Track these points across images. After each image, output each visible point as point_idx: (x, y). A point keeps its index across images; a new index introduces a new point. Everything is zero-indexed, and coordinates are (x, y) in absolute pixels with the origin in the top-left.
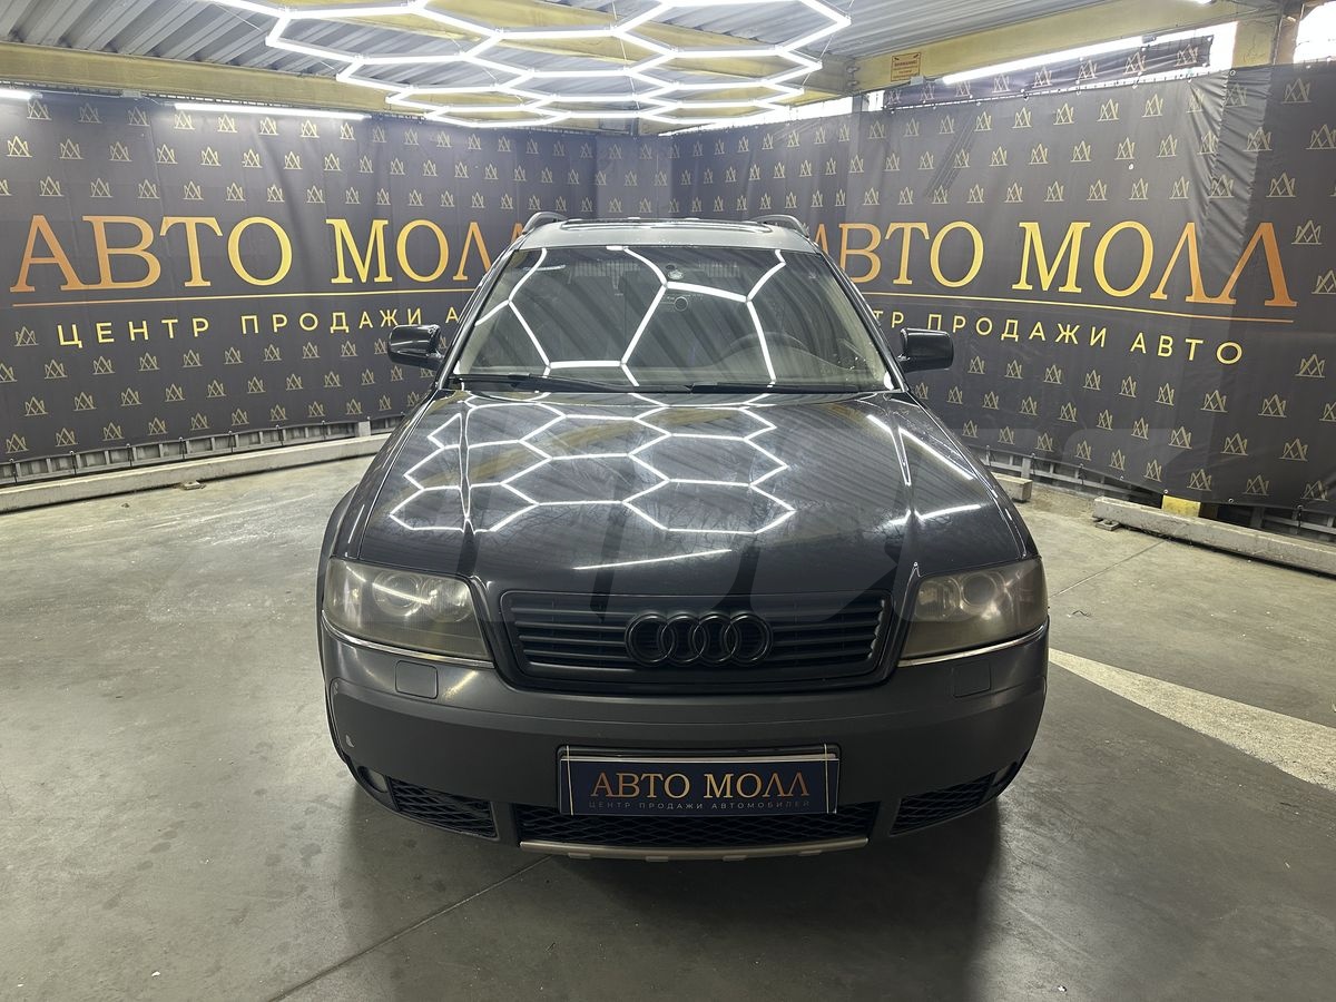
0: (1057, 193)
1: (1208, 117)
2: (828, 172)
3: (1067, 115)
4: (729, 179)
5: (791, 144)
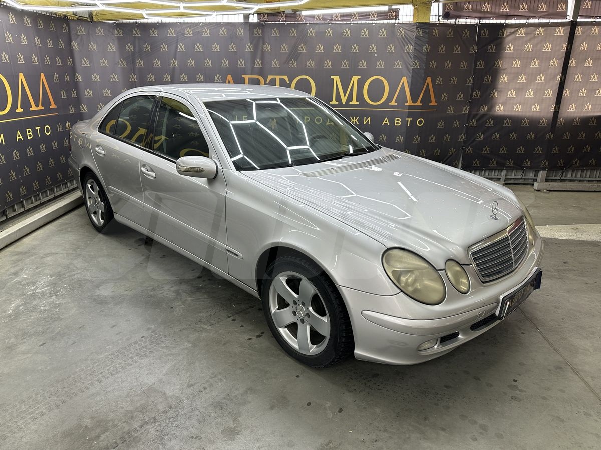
0: (346, 64)
1: (407, 39)
2: (231, 50)
3: (348, 33)
4: (163, 50)
5: (205, 34)
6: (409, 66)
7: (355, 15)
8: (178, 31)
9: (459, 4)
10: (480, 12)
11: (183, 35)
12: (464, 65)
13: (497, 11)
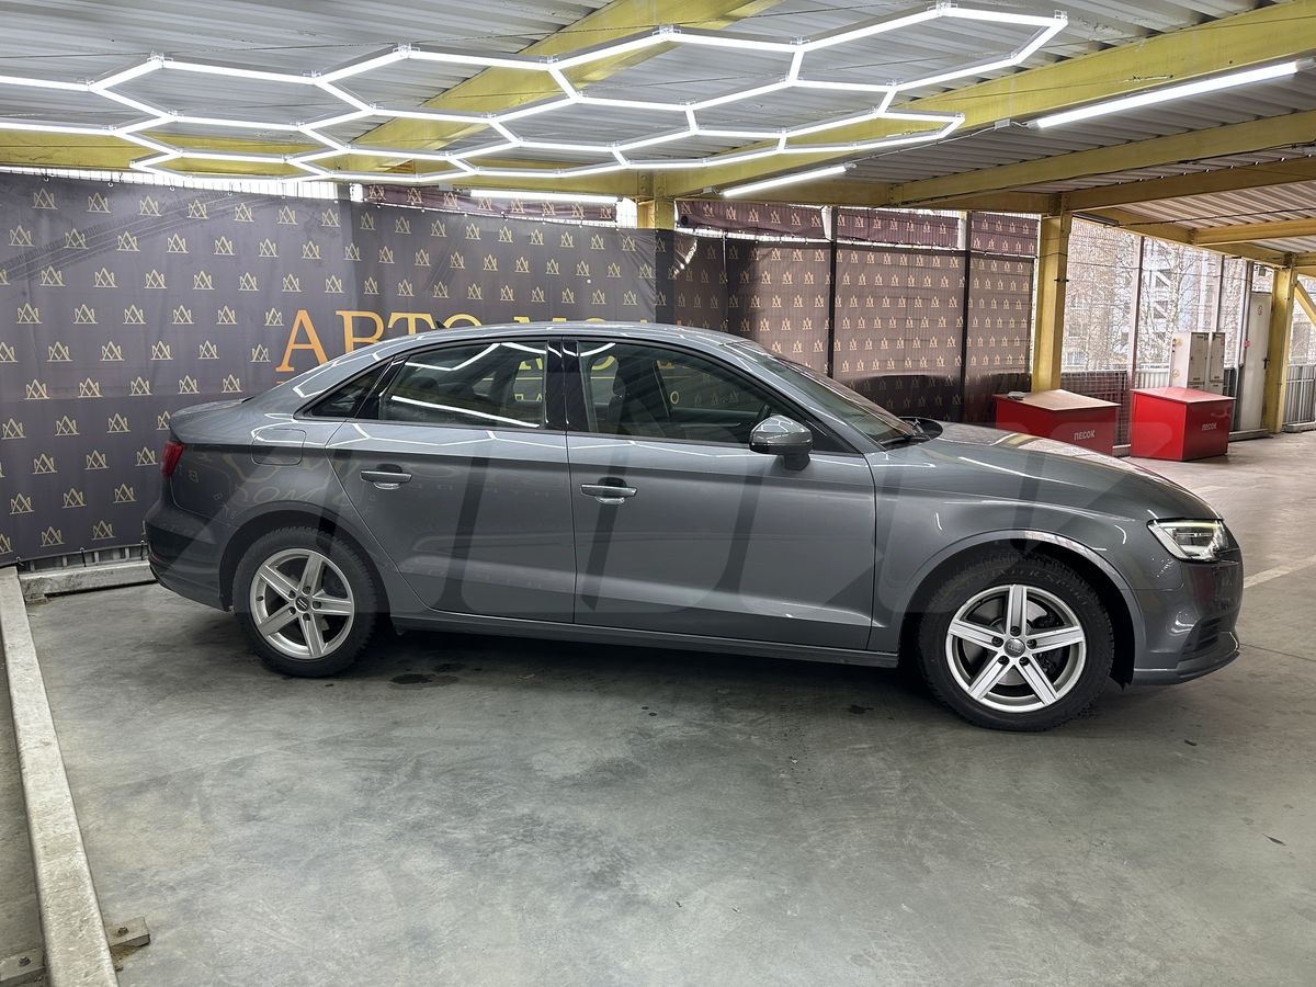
1: (642, 256)
2: (306, 254)
3: (538, 239)
4: (123, 247)
5: (240, 218)
6: (651, 302)
7: (548, 207)
8: (167, 204)
9: (696, 204)
10: (724, 218)
11: (184, 214)
12: (715, 302)
13: (744, 221)
